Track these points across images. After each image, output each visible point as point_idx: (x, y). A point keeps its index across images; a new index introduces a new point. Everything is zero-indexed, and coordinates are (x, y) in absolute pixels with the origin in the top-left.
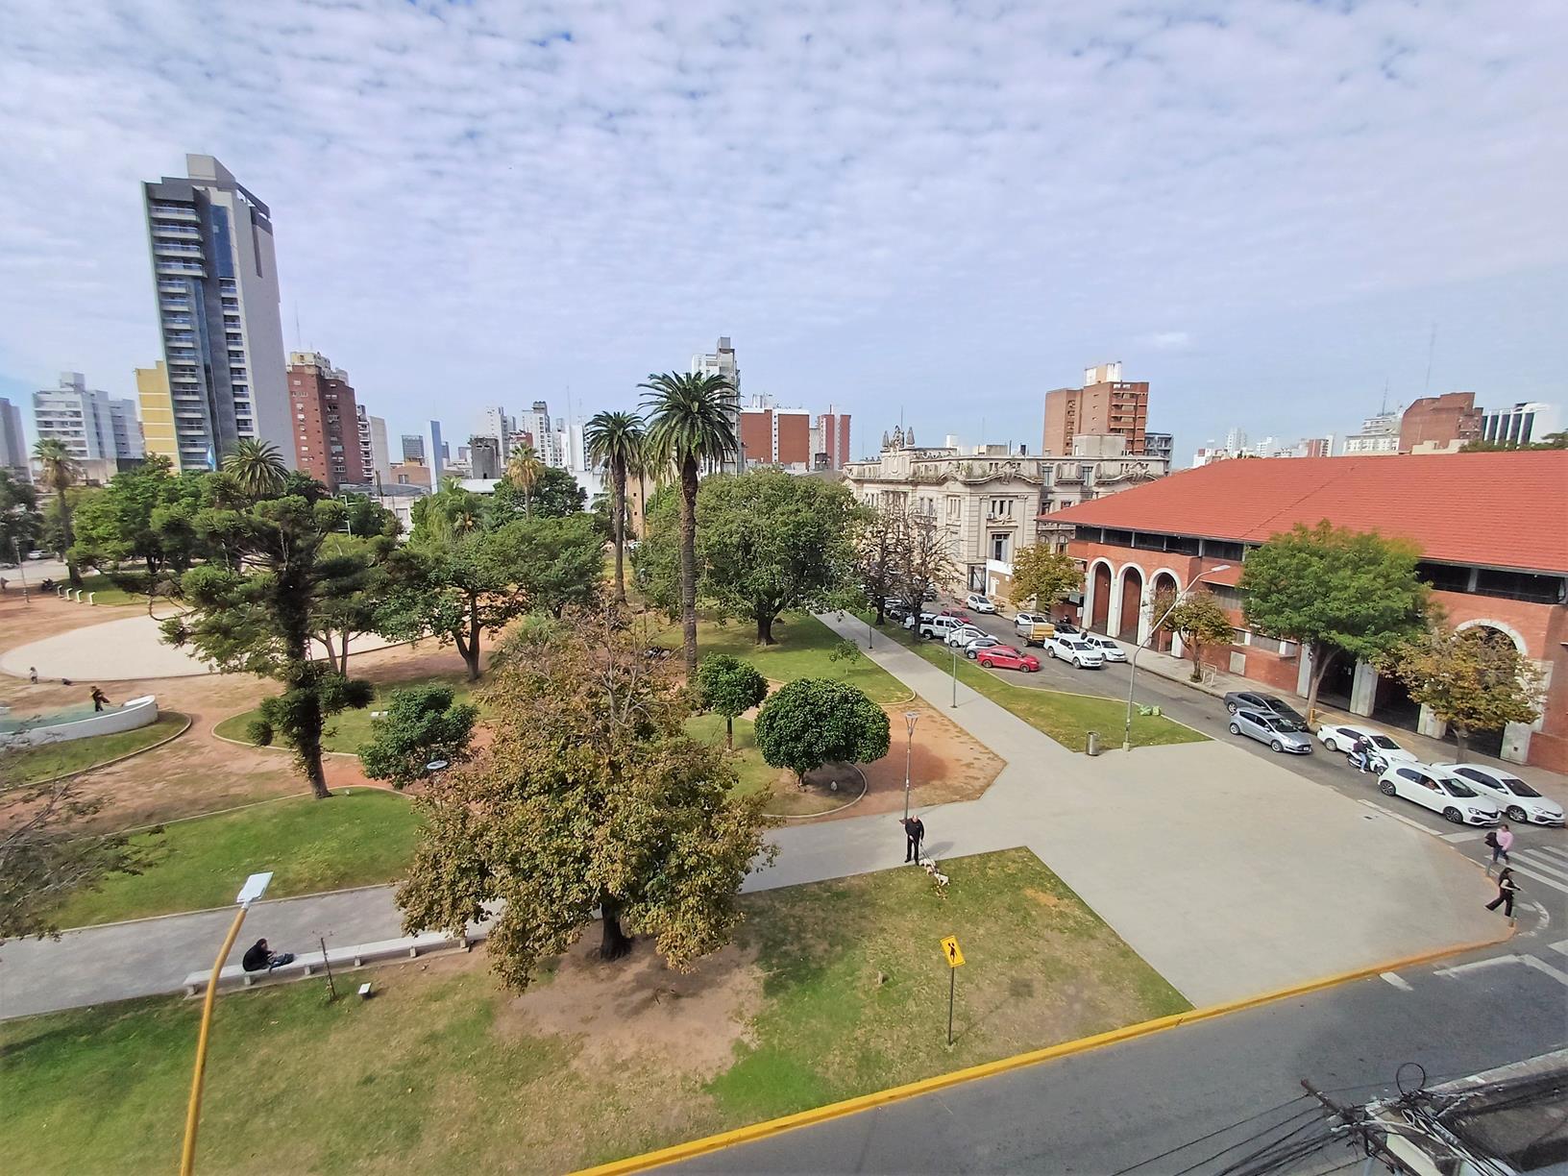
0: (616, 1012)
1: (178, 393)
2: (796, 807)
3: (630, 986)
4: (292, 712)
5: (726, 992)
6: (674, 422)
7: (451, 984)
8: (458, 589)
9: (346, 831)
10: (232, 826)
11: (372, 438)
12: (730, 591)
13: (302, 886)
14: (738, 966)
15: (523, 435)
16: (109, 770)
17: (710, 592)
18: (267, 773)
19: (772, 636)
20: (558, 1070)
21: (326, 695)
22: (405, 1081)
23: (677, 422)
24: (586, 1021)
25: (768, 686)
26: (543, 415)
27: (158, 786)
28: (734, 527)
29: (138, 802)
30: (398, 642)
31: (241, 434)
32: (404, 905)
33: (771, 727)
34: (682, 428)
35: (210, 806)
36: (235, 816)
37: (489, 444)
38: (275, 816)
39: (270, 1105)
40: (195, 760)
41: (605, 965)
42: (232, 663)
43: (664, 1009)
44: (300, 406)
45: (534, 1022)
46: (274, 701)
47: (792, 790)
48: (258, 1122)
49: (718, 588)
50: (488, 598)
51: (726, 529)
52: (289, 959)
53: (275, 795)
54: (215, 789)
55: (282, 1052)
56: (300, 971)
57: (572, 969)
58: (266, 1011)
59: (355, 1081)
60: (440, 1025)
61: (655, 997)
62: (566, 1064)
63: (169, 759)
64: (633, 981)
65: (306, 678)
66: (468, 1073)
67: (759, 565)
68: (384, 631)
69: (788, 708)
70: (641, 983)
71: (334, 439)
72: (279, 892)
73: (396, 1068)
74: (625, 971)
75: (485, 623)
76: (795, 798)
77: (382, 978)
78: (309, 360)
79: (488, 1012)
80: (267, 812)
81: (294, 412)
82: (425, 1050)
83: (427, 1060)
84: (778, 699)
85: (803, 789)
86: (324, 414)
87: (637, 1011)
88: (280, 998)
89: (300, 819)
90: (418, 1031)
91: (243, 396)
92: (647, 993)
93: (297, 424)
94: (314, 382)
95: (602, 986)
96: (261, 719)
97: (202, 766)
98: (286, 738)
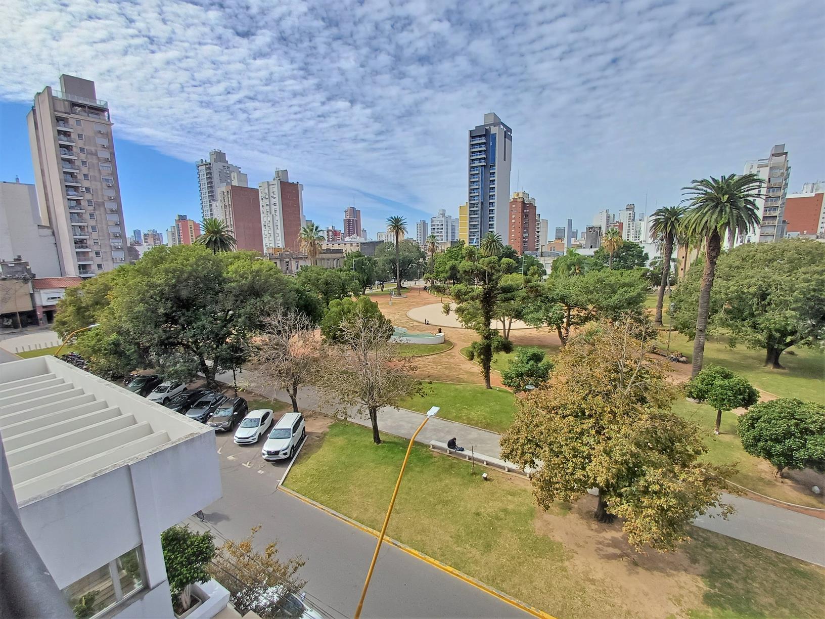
0: (596, 550)
1: (472, 214)
2: (768, 490)
3: (607, 542)
4: (481, 349)
5: (671, 581)
6: (706, 209)
7: (519, 491)
8: (562, 304)
9: (494, 405)
10: (456, 390)
11: (541, 230)
12: (743, 326)
13: (473, 422)
14: (686, 570)
15: (618, 224)
16: (427, 357)
17: (724, 324)
18: (473, 372)
19: (780, 363)
20: (557, 561)
21: (494, 344)
22: (490, 522)
23: (709, 210)
24: (579, 546)
25: (759, 397)
26: (631, 212)
27: (439, 367)
28: (753, 280)
29: (433, 371)
30: (531, 327)
31: (490, 230)
32: (502, 445)
33: (752, 426)
34: (712, 214)
35: (452, 380)
36: (459, 386)
37: (596, 230)
38: (471, 391)
39: (445, 503)
40: (452, 361)
41: (596, 523)
42: (470, 325)
43: (626, 566)
44: (513, 216)
45: (552, 530)
46: (476, 343)
47: (768, 477)
48: (440, 506)
49: (731, 322)
50: (577, 310)
51: (745, 282)
52: (462, 450)
53: (473, 382)
54: (454, 374)
55: (452, 485)
56: (465, 456)
57: (577, 515)
58: (452, 466)
59: (473, 511)
60: (510, 507)
61: (621, 556)
62: (562, 561)
63: (444, 358)
64: (610, 540)
65: (489, 335)
66: (516, 536)
67: (773, 310)
68: (526, 321)
69: (772, 416)
70: (615, 543)
71: (525, 231)
72: (465, 422)
73: (489, 516)
74: (607, 532)
75: (573, 323)
76: (769, 483)
77: (492, 475)
78: (521, 195)
79: (531, 514)
80: (469, 388)
81: (511, 219)
82: (502, 515)
83: (501, 519)
84: (764, 407)
85: (781, 480)
86: (523, 219)
87: (609, 557)
88: (457, 464)
89: (479, 395)
90: (501, 504)
91: (493, 214)
92: (618, 552)
93: (511, 224)
94: (520, 205)
95: (591, 533)
96: (471, 349)
97: (453, 363)
98: (479, 360)
